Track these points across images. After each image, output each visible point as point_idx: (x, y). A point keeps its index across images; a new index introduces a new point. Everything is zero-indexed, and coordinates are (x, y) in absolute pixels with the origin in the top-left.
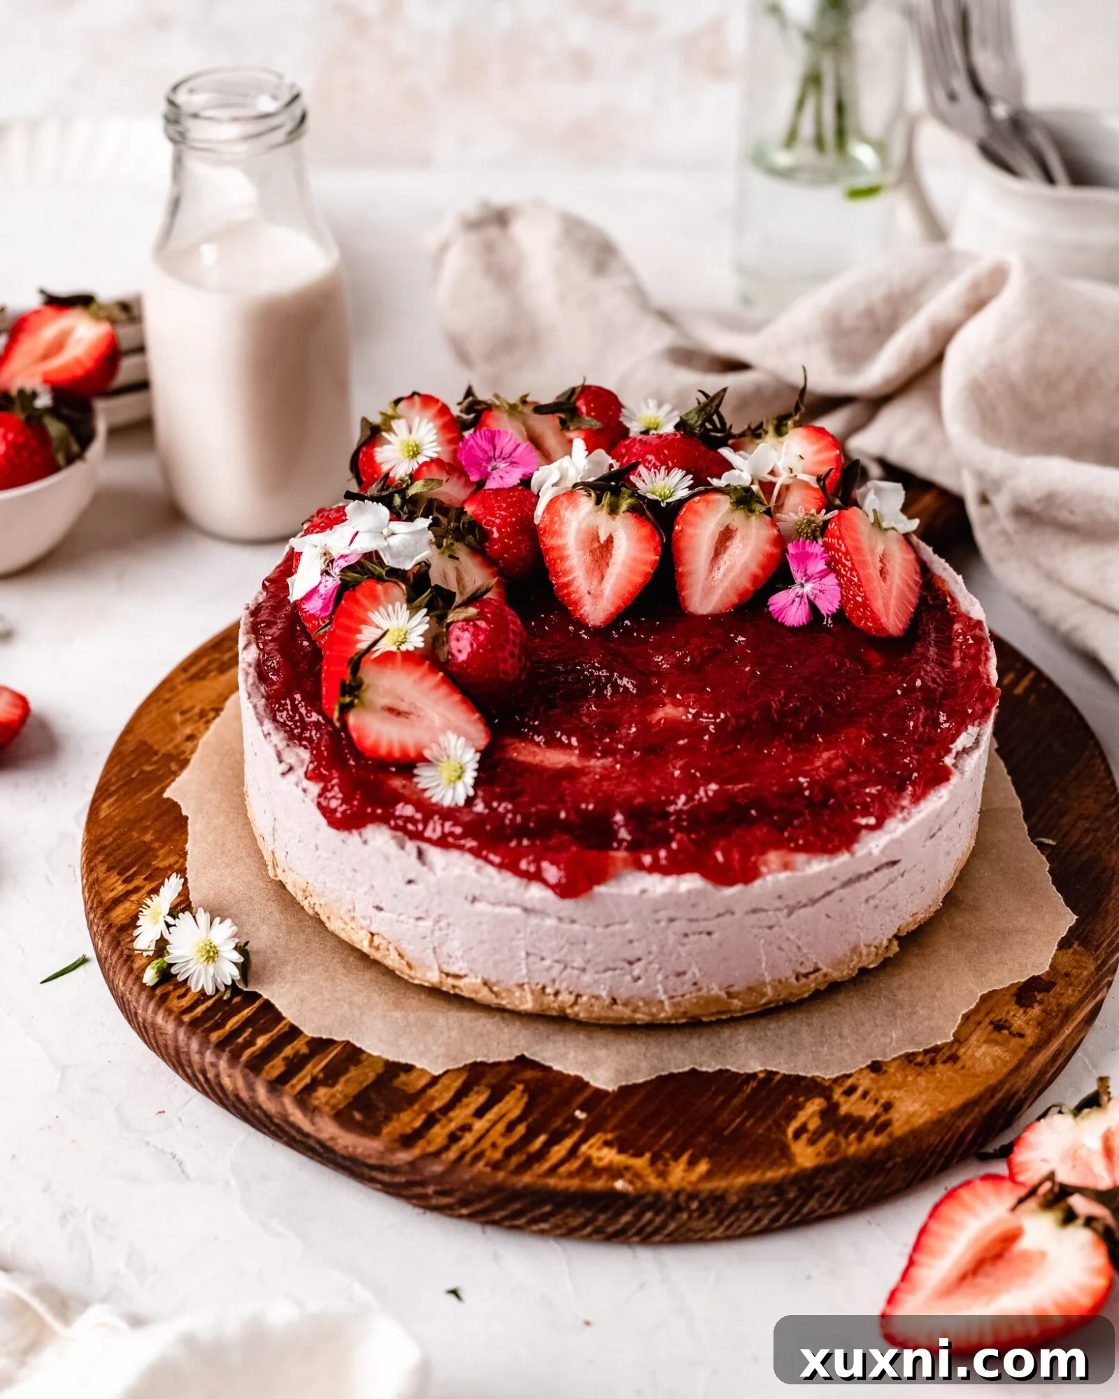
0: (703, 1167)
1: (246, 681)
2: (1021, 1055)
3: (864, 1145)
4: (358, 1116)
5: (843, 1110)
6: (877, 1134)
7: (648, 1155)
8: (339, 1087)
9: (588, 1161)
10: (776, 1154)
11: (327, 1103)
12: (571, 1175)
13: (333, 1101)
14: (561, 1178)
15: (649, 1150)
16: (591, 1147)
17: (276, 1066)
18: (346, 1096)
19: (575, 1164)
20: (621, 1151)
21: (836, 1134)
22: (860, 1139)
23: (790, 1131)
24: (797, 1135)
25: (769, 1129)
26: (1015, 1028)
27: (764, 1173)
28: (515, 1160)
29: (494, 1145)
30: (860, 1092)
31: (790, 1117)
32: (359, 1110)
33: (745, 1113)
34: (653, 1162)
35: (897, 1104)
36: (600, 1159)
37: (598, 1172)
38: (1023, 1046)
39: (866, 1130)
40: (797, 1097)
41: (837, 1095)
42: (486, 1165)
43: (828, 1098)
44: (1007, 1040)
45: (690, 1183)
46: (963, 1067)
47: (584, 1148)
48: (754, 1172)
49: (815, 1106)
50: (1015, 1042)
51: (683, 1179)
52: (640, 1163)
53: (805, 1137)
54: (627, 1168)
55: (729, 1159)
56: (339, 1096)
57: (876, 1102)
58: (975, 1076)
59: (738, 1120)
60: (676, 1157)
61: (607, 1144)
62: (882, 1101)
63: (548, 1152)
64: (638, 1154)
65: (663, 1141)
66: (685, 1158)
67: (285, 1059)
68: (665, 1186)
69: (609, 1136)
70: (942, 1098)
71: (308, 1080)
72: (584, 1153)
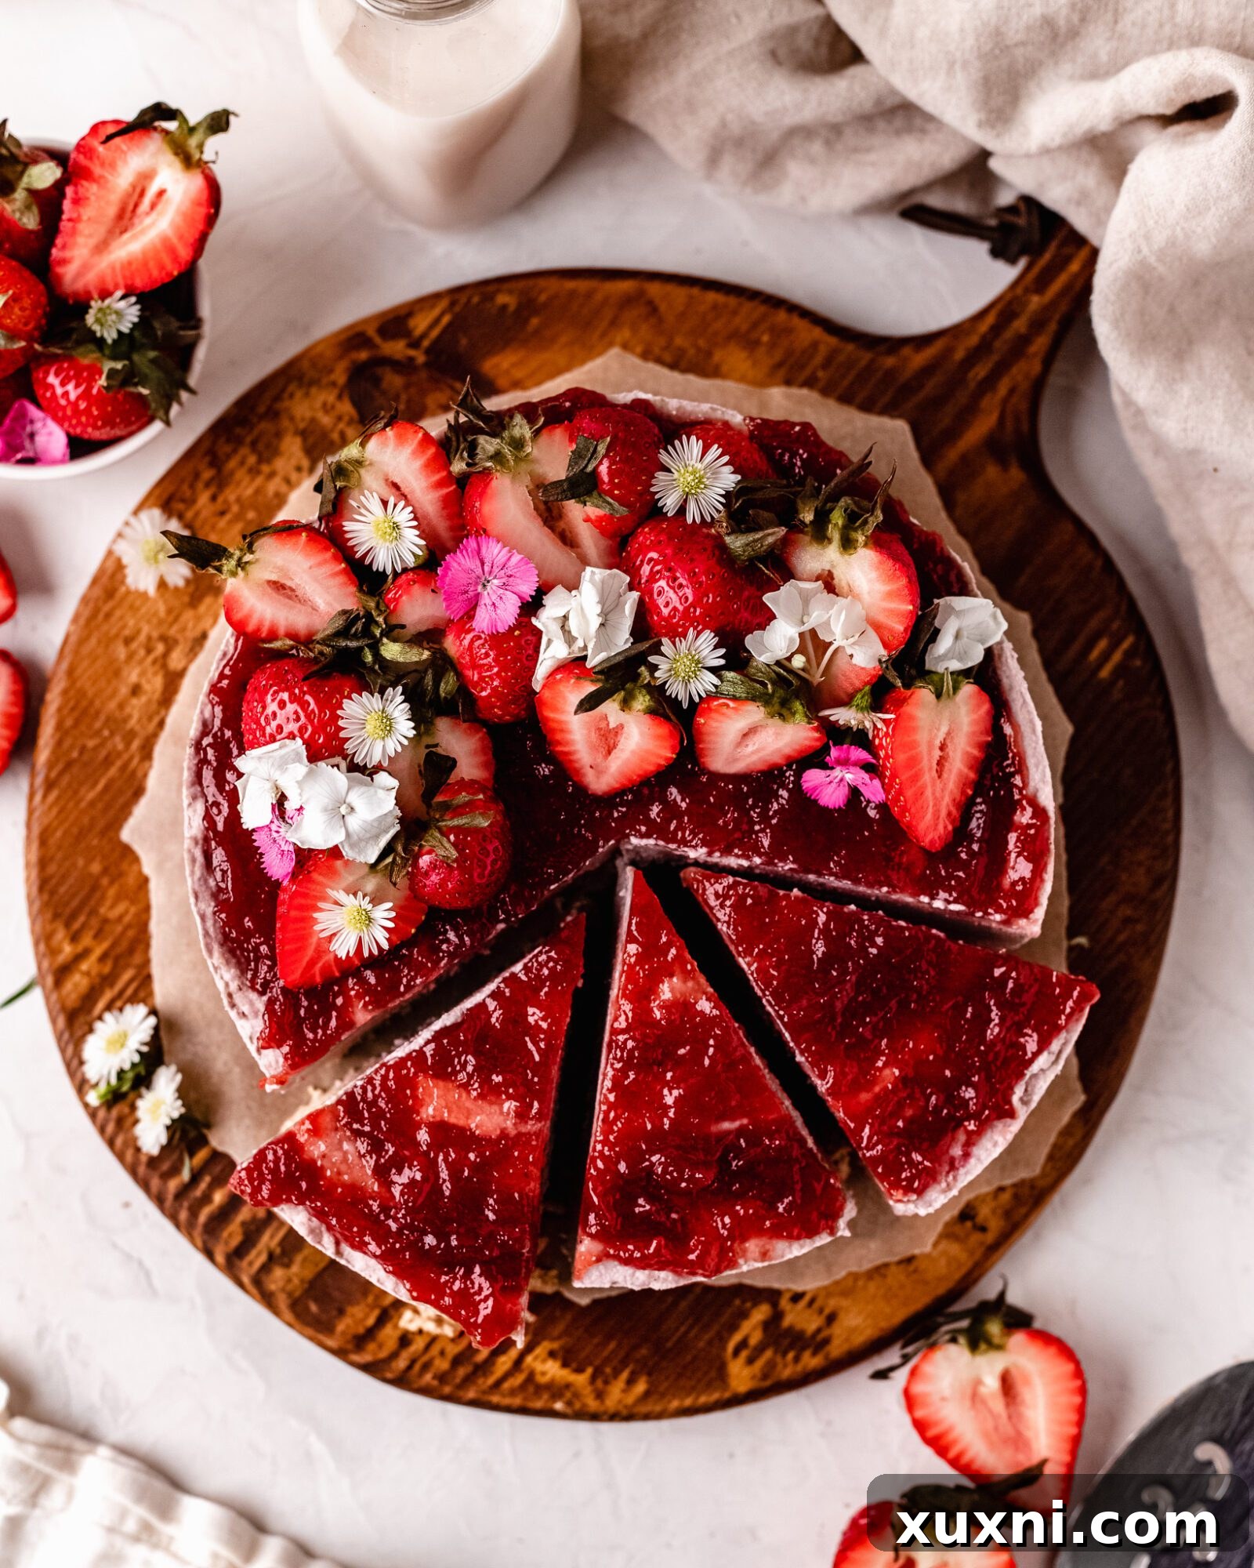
0: (641, 1387)
1: (192, 873)
2: (978, 1255)
3: (799, 1368)
4: (314, 1308)
5: (787, 1321)
6: (814, 1354)
7: (590, 1370)
8: (295, 1268)
9: (531, 1377)
10: (713, 1374)
11: (283, 1290)
12: (513, 1392)
13: (290, 1287)
14: (504, 1396)
15: (591, 1364)
16: (536, 1358)
17: (233, 1233)
18: (302, 1281)
19: (518, 1380)
20: (565, 1365)
21: (776, 1352)
22: (797, 1359)
23: (731, 1346)
24: (736, 1352)
25: (710, 1343)
26: (980, 1219)
27: (697, 1398)
28: (462, 1372)
29: (442, 1353)
30: (807, 1298)
31: (733, 1327)
32: (316, 1300)
33: (690, 1321)
34: (593, 1379)
35: (842, 1316)
36: (543, 1374)
37: (540, 1389)
38: (982, 1243)
39: (803, 1349)
40: (744, 1302)
41: (784, 1303)
42: (434, 1378)
43: (775, 1304)
44: (968, 1236)
45: (626, 1407)
46: (915, 1271)
47: (529, 1359)
48: (688, 1394)
49: (760, 1313)
50: (976, 1238)
51: (620, 1401)
52: (581, 1380)
53: (744, 1354)
54: (568, 1386)
55: (667, 1378)
56: (296, 1281)
57: (821, 1311)
58: (926, 1283)
59: (683, 1329)
60: (616, 1373)
61: (552, 1354)
62: (827, 1311)
63: (493, 1364)
64: (579, 1370)
65: (606, 1353)
66: (625, 1375)
67: (243, 1224)
68: (602, 1409)
69: (555, 1345)
70: (888, 1310)
71: (263, 1258)
72: (529, 1367)
